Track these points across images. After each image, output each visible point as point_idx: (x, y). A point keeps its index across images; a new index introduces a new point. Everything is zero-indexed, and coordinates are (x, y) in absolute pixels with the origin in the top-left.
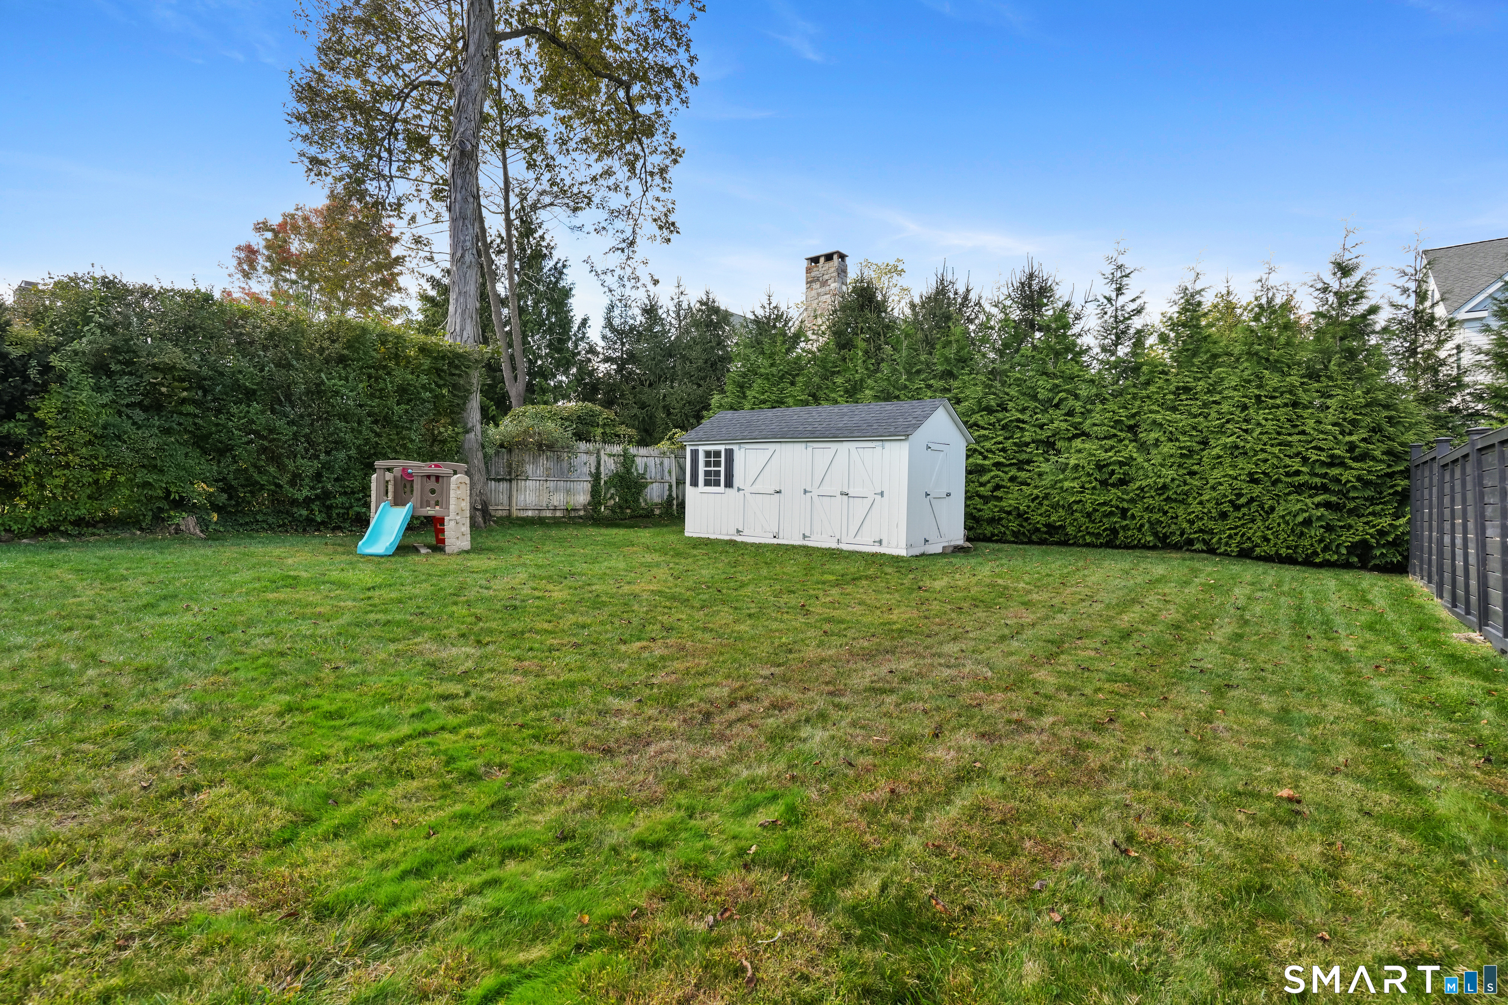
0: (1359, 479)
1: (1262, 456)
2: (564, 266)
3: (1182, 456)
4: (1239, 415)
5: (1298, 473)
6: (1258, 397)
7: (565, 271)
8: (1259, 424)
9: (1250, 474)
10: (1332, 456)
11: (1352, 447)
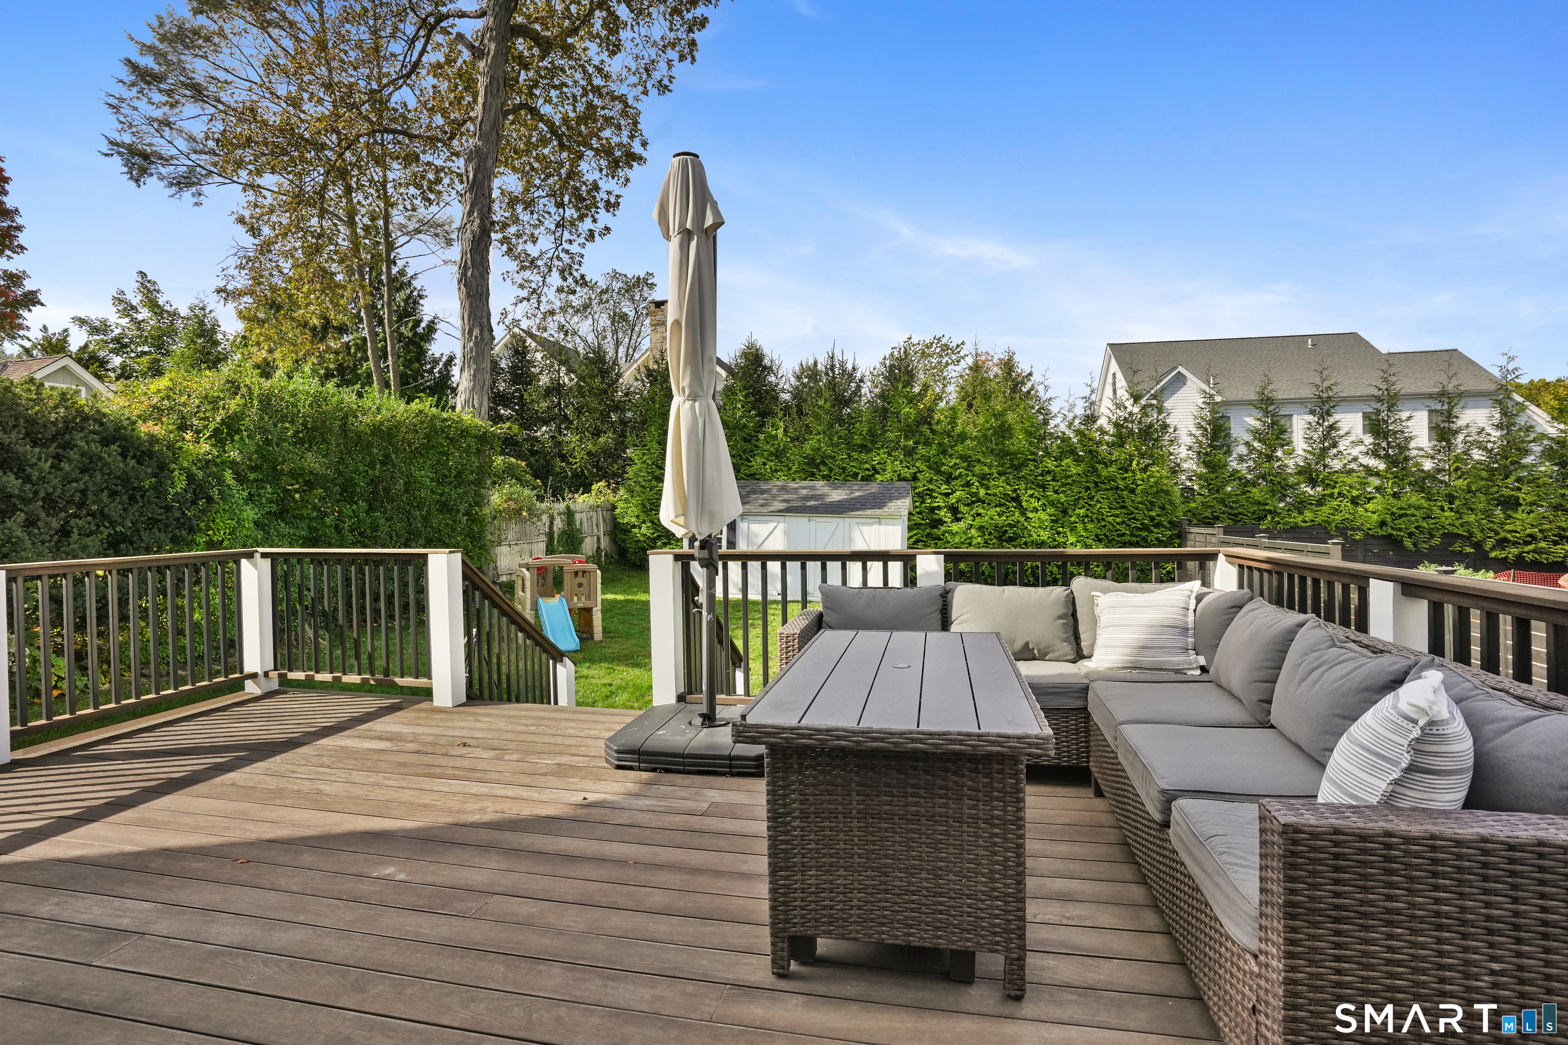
0: (1157, 539)
1: (1103, 523)
2: (421, 297)
3: (1052, 521)
4: (1084, 494)
5: (1124, 535)
6: (1096, 483)
7: (421, 302)
8: (1098, 501)
9: (1097, 535)
10: (1143, 524)
11: (1152, 519)
